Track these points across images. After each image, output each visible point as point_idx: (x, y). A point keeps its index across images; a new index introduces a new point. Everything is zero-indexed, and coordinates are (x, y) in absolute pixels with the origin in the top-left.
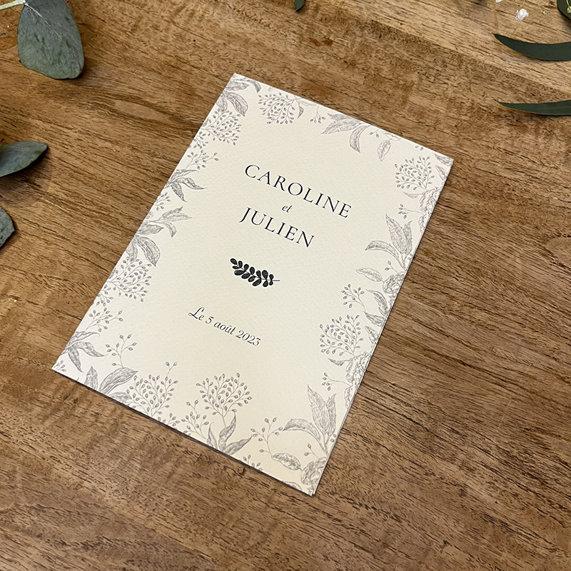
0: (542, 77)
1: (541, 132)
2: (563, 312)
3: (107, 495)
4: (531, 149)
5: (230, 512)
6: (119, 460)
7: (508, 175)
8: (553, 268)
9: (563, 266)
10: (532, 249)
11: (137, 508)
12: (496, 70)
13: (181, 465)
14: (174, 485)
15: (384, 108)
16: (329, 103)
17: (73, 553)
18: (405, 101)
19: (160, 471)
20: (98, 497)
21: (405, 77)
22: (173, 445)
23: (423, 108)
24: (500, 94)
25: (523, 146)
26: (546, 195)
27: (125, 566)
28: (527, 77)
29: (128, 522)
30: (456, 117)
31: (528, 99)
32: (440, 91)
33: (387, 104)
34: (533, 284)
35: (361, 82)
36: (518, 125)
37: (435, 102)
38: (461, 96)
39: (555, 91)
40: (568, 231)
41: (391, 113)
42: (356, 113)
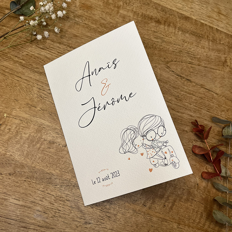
0: (166, 4)
1: (166, 24)
2: (173, 87)
4: (163, 31)
5: (62, 159)
6: (20, 144)
7: (155, 40)
8: (170, 72)
9: (173, 72)
10: (163, 66)
11: (28, 160)
12: (151, 1)
13: (43, 145)
14: (41, 152)
15: (110, 15)
16: (90, 12)
17: (5, 177)
18: (118, 12)
19: (35, 147)
20: (13, 157)
21: (118, 3)
22: (39, 138)
23: (125, 15)
24: (152, 10)
25: (160, 29)
26: (168, 47)
27: (25, 179)
28: (161, 4)
29: (25, 165)
30: (137, 18)
31: (162, 12)
32: (130, 9)
33: (112, 13)
34: (163, 78)
35: (102, 5)
36: (158, 22)
37: (129, 12)
38: (138, 11)
39: (171, 10)
40: (175, 60)
41: (113, 17)
42: (100, 16)
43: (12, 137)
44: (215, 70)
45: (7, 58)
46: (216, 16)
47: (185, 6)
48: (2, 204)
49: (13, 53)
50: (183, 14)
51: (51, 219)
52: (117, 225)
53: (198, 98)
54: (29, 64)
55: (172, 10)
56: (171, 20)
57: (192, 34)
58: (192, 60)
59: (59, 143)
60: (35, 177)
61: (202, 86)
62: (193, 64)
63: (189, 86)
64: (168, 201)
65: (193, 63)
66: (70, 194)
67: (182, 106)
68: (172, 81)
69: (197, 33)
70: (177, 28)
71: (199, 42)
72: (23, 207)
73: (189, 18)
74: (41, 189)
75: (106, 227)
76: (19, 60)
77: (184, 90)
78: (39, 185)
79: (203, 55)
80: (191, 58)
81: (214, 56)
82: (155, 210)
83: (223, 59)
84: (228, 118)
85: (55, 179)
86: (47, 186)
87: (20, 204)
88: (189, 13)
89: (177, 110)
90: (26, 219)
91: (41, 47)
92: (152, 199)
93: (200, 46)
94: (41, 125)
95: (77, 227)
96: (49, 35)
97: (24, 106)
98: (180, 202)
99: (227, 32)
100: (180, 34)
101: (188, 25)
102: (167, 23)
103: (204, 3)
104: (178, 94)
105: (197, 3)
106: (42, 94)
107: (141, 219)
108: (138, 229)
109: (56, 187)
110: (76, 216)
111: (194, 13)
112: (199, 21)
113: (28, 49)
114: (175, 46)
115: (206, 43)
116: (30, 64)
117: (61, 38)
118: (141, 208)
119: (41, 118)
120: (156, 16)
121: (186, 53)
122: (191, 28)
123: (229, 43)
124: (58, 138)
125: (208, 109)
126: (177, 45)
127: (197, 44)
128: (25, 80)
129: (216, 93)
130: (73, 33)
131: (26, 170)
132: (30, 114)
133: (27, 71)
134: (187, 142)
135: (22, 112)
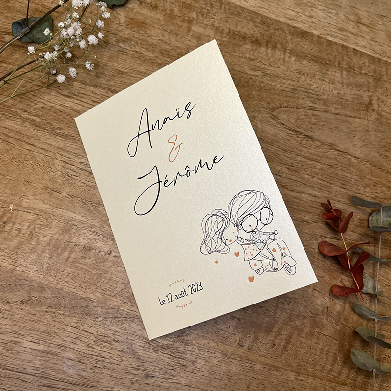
0: (269, 12)
1: (269, 46)
2: (284, 150)
3: (31, 273)
4: (264, 57)
5: (105, 275)
6: (36, 253)
7: (252, 73)
8: (278, 126)
9: (283, 124)
10: (266, 115)
11: (50, 278)
12: (243, 9)
13: (74, 253)
14: (70, 264)
15: (177, 35)
16: (143, 33)
17: (15, 307)
18: (189, 30)
19: (61, 257)
20: (26, 275)
21: (188, 15)
22: (67, 242)
23: (200, 34)
24: (245, 23)
26: (273, 84)
27: (47, 310)
28: (260, 12)
29: (45, 287)
30: (220, 39)
31: (261, 26)
32: (210, 23)
33: (178, 32)
34: (267, 135)
35: (162, 19)
36: (256, 42)
37: (207, 30)
38: (223, 26)
39: (277, 21)
40: (286, 104)
41: (181, 38)
42: (160, 38)
43: (23, 241)
44: (352, 119)
45: (11, 114)
46: (354, 28)
47: (301, 14)
48: (12, 351)
49: (21, 105)
50: (298, 28)
51: (91, 371)
52: (197, 378)
53: (324, 166)
54: (46, 122)
55: (279, 21)
56: (278, 38)
57: (314, 60)
58: (313, 103)
59: (99, 248)
60: (62, 305)
61: (332, 146)
62: (316, 110)
63: (309, 147)
64: (279, 338)
65: (316, 108)
66: (120, 330)
67: (300, 180)
68: (281, 139)
69: (320, 59)
70: (289, 51)
71: (325, 73)
72: (44, 355)
73: (308, 33)
74: (73, 324)
75: (180, 382)
76: (30, 117)
77: (302, 153)
78: (69, 318)
79: (333, 95)
80: (313, 99)
81: (351, 95)
82: (258, 351)
83: (366, 99)
84: (376, 197)
85: (95, 307)
86: (82, 320)
87: (41, 349)
88: (308, 26)
89: (290, 188)
90: (51, 372)
91: (66, 94)
92: (253, 335)
93: (326, 79)
94: (70, 221)
95: (132, 383)
96: (77, 74)
97: (41, 190)
98: (299, 339)
99: (372, 55)
100: (293, 62)
101: (305, 46)
102: (271, 43)
103: (332, 7)
104: (292, 161)
105: (320, 8)
106: (68, 170)
107: (235, 367)
108: (231, 384)
109: (97, 320)
110: (131, 366)
111: (316, 25)
112: (325, 38)
113: (44, 98)
114: (285, 81)
115: (337, 74)
116: (48, 123)
117: (97, 77)
118: (235, 349)
119: (68, 209)
120: (252, 32)
121: (304, 92)
122: (311, 50)
123: (375, 72)
124: (97, 241)
125: (343, 184)
126: (289, 79)
127: (322, 76)
128: (41, 148)
129: (355, 157)
130: (116, 68)
131: (48, 294)
132: (51, 203)
133: (43, 134)
134: (309, 239)
135: (37, 202)
